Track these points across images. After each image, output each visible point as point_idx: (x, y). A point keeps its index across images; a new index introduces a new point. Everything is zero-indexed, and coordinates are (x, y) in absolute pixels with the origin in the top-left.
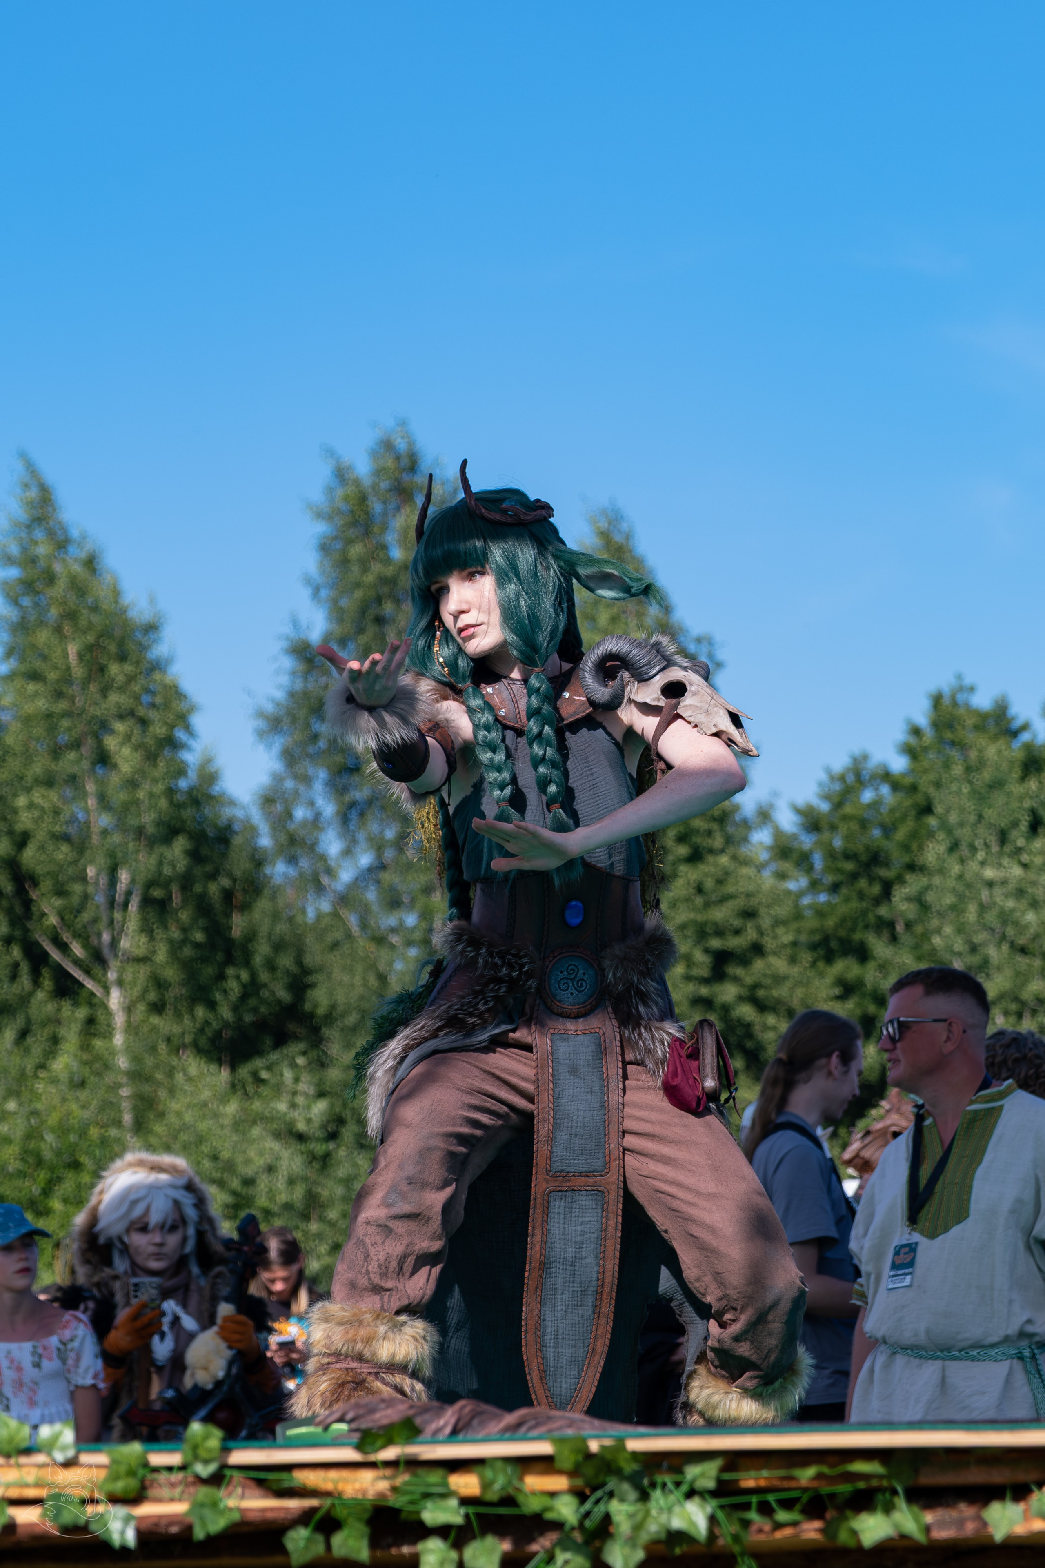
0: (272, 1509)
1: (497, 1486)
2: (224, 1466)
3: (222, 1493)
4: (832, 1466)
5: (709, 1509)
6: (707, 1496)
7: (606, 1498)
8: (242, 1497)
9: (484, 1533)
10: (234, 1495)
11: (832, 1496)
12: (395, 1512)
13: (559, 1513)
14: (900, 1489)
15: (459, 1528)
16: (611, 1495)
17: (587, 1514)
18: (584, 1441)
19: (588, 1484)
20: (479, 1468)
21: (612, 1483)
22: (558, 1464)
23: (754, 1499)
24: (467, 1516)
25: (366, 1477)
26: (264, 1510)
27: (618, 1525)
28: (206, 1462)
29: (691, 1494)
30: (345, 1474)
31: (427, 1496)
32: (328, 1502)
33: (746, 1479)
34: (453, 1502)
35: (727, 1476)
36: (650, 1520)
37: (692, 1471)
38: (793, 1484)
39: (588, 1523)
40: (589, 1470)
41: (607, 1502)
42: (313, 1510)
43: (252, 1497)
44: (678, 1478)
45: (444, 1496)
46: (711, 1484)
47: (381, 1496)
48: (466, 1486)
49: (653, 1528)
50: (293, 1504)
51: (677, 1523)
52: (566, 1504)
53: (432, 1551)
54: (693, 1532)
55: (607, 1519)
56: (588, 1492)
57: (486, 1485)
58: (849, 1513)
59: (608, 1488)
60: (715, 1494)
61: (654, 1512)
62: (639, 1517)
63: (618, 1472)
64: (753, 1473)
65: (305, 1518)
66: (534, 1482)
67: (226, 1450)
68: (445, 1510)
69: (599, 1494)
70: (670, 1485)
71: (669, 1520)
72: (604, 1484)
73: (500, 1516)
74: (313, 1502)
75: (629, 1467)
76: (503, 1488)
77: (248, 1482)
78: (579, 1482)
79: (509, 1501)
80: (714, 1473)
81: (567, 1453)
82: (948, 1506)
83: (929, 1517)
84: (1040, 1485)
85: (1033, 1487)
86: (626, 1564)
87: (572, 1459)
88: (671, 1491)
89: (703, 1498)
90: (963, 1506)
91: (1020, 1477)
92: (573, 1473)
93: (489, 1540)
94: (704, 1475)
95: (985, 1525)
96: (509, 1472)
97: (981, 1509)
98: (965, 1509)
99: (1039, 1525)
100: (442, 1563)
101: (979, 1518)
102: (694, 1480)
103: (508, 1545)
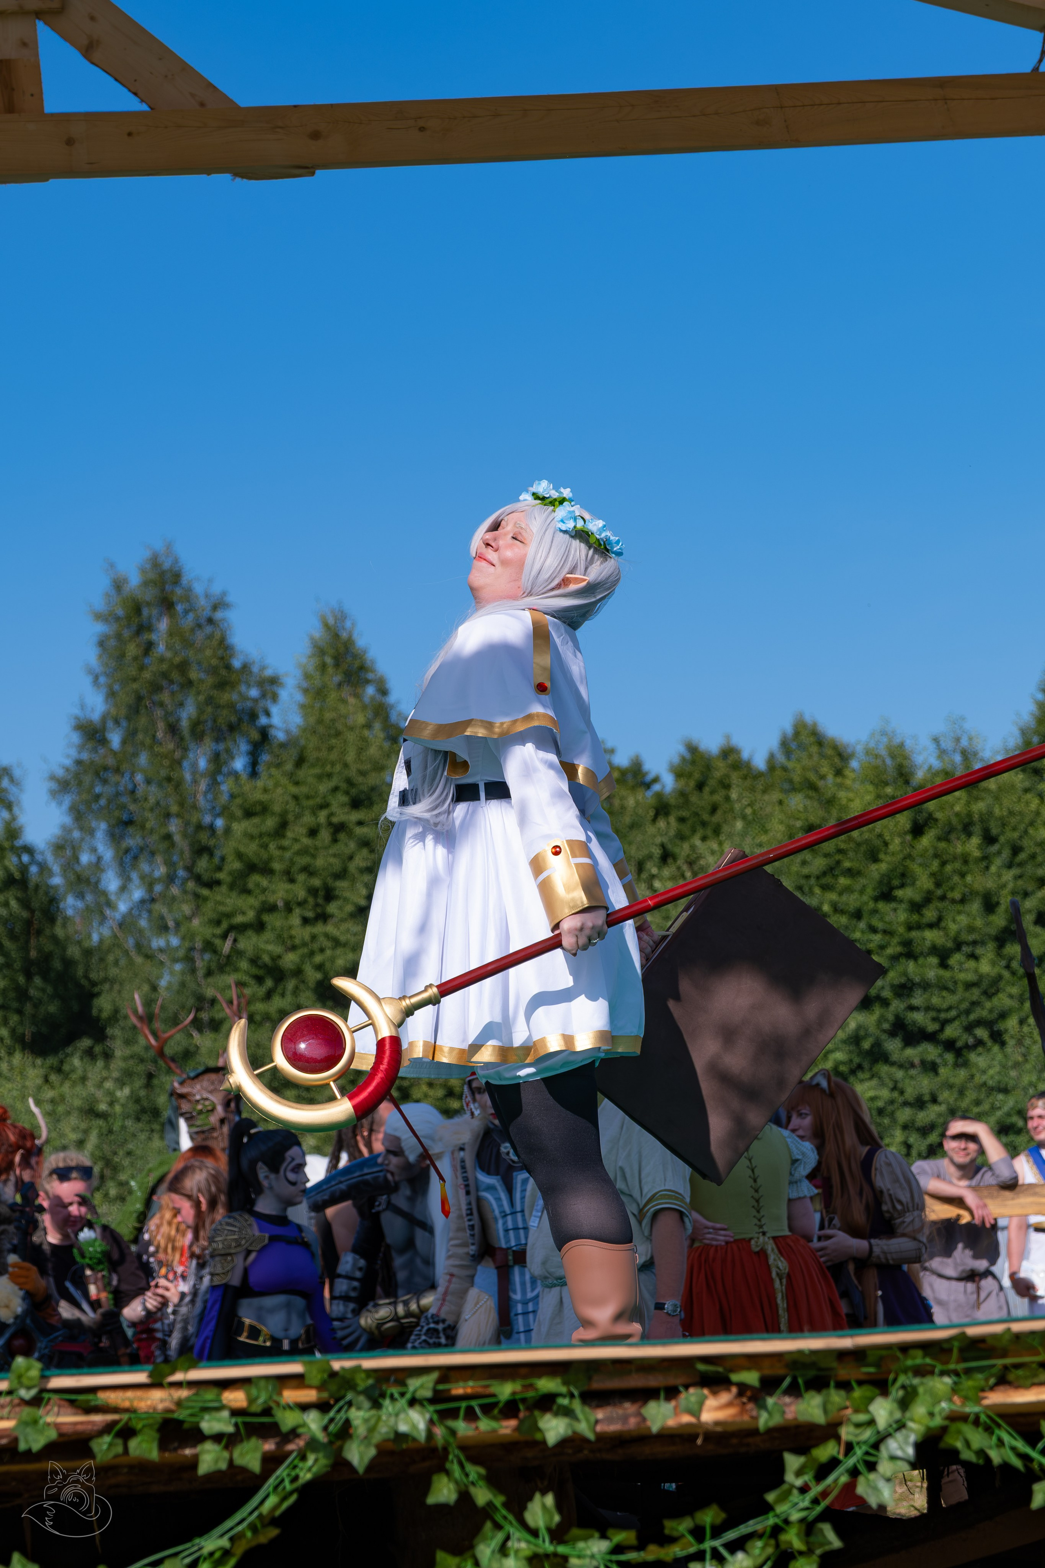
0: (82, 1423)
1: (261, 1400)
2: (43, 1390)
3: (41, 1411)
4: (525, 1377)
5: (428, 1416)
6: (425, 1403)
7: (346, 1407)
8: (58, 1414)
9: (249, 1436)
10: (51, 1413)
11: (523, 1400)
12: (180, 1423)
13: (309, 1426)
14: (576, 1393)
15: (230, 1435)
16: (350, 1404)
17: (332, 1420)
18: (328, 1362)
19: (331, 1396)
20: (245, 1386)
21: (349, 1396)
22: (307, 1382)
23: (464, 1405)
24: (236, 1425)
25: (158, 1396)
26: (75, 1424)
27: (356, 1428)
28: (29, 1388)
29: (413, 1402)
30: (139, 1393)
31: (205, 1410)
32: (125, 1417)
33: (456, 1388)
34: (225, 1414)
35: (441, 1387)
36: (381, 1424)
37: (414, 1384)
38: (490, 1393)
39: (332, 1428)
40: (333, 1387)
41: (347, 1411)
42: (115, 1423)
43: (65, 1415)
44: (402, 1389)
45: (218, 1409)
46: (429, 1394)
47: (168, 1411)
48: (235, 1400)
49: (383, 1430)
50: (98, 1419)
51: (402, 1428)
53: (209, 1452)
54: (414, 1434)
55: (347, 1423)
56: (332, 1402)
57: (251, 1401)
58: (537, 1413)
59: (347, 1399)
60: (432, 1401)
61: (384, 1418)
62: (373, 1421)
63: (354, 1386)
64: (461, 1384)
65: (108, 1428)
66: (290, 1395)
67: (44, 1378)
68: (219, 1420)
69: (341, 1403)
70: (396, 1395)
71: (396, 1423)
72: (344, 1397)
73: (263, 1424)
74: (115, 1417)
75: (363, 1383)
76: (265, 1402)
77: (62, 1403)
78: (325, 1395)
79: (267, 1411)
80: (431, 1385)
81: (314, 1372)
82: (615, 1405)
83: (600, 1414)
84: (687, 1387)
85: (681, 1389)
86: (361, 1458)
87: (319, 1376)
88: (396, 1400)
89: (422, 1405)
90: (627, 1405)
91: (671, 1381)
92: (320, 1388)
93: (254, 1442)
94: (422, 1386)
95: (644, 1419)
96: (270, 1388)
97: (641, 1407)
98: (629, 1407)
99: (686, 1419)
100: (216, 1461)
101: (639, 1414)
102: (415, 1391)
103: (269, 1446)
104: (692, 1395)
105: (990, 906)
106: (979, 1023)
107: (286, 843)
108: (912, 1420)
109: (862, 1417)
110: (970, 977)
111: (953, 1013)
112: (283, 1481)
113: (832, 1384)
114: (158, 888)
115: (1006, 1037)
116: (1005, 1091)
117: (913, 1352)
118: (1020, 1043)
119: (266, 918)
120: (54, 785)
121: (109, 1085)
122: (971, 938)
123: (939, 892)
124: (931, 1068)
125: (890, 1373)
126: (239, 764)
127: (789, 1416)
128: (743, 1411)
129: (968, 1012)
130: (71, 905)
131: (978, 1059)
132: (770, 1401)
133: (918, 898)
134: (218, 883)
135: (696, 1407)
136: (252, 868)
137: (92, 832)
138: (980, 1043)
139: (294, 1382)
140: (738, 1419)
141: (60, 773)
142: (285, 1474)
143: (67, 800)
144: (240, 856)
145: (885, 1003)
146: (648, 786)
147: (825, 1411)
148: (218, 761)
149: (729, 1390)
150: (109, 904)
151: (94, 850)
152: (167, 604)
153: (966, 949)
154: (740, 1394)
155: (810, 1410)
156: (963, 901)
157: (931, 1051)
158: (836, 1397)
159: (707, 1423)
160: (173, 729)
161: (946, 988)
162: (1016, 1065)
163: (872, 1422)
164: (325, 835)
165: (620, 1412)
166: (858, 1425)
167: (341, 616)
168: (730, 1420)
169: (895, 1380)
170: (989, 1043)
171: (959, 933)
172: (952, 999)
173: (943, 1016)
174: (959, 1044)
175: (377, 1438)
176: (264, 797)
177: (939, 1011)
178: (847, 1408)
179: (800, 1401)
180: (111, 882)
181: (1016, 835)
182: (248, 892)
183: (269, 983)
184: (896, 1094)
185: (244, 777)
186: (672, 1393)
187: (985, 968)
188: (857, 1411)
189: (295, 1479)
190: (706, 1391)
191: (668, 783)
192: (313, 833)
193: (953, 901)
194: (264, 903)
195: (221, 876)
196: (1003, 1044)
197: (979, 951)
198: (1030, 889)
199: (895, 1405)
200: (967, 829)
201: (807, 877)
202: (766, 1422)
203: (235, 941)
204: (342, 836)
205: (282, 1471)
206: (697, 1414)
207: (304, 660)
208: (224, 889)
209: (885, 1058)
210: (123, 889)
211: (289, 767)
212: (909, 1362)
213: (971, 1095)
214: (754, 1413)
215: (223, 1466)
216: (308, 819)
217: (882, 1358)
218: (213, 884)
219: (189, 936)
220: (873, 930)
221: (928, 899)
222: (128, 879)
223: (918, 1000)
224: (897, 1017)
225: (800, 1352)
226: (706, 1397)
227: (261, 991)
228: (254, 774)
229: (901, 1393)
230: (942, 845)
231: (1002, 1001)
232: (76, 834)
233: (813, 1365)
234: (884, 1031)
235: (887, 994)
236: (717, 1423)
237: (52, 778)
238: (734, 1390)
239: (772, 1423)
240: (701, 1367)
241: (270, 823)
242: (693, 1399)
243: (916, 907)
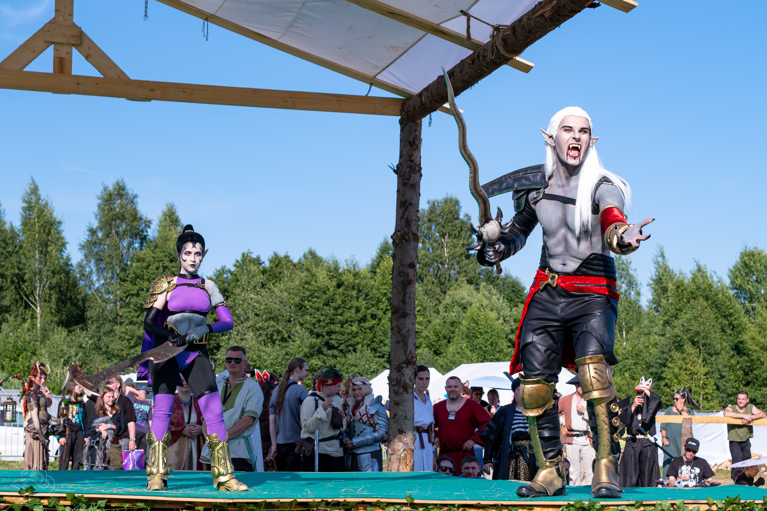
1: (52, 503)
6: (103, 508)
7: (78, 508)
12: (27, 508)
16: (80, 507)
18: (74, 494)
19: (74, 504)
20: (48, 499)
21: (80, 504)
22: (68, 499)
23: (114, 509)
24: (44, 510)
25: (21, 499)
29: (99, 508)
30: (16, 498)
31: (35, 505)
32: (12, 505)
34: (42, 506)
35: (107, 503)
37: (99, 502)
40: (75, 501)
42: (8, 506)
44: (96, 503)
45: (40, 505)
46: (104, 506)
47: (24, 503)
48: (45, 502)
56: (74, 506)
57: (49, 503)
60: (105, 508)
63: (82, 502)
64: (113, 503)
65: (5, 508)
66: (62, 502)
68: (39, 508)
69: (77, 506)
72: (78, 504)
74: (8, 504)
75: (85, 501)
76: (54, 504)
78: (72, 503)
79: (54, 507)
80: (105, 503)
81: (70, 496)
87: (71, 498)
88: (94, 506)
92: (72, 501)
94: (102, 503)
96: (56, 500)
102: (100, 504)
105: (358, 310)
106: (351, 345)
107: (149, 271)
110: (349, 331)
111: (343, 341)
114: (108, 280)
115: (357, 351)
116: (356, 366)
118: (361, 352)
119: (140, 292)
120: (80, 247)
121: (87, 339)
122: (351, 320)
123: (343, 305)
124: (335, 357)
126: (137, 245)
129: (348, 341)
130: (82, 283)
131: (349, 356)
133: (336, 306)
134: (127, 281)
136: (137, 277)
137: (90, 261)
138: (349, 351)
139: (63, 499)
141: (82, 243)
143: (84, 252)
144: (134, 273)
145: (323, 336)
146: (261, 264)
148: (130, 244)
150: (92, 284)
151: (90, 267)
152: (120, 196)
153: (349, 323)
156: (350, 309)
157: (336, 352)
160: (117, 233)
161: (341, 334)
162: (359, 359)
164: (161, 269)
167: (172, 206)
170: (352, 352)
171: (347, 318)
172: (344, 337)
173: (340, 342)
174: (344, 351)
176: (144, 257)
177: (339, 340)
180: (94, 277)
181: (367, 291)
182: (135, 284)
183: (139, 313)
184: (323, 364)
185: (138, 250)
187: (354, 329)
191: (267, 264)
192: (157, 268)
193: (347, 308)
194: (140, 287)
195: (128, 279)
196: (356, 352)
197: (352, 324)
198: (370, 307)
200: (353, 288)
201: (304, 297)
203: (130, 299)
204: (166, 270)
207: (160, 217)
208: (129, 283)
209: (322, 353)
210: (98, 280)
211: (152, 248)
213: (346, 366)
216: (157, 264)
218: (124, 281)
219: (116, 295)
220: (322, 315)
221: (339, 307)
222: (100, 277)
223: (333, 337)
224: (326, 341)
227: (137, 314)
228: (141, 249)
230: (346, 292)
231: (358, 339)
232: (85, 262)
233: (221, 506)
234: (323, 345)
235: (324, 334)
237: (80, 245)
240: (187, 504)
241: (145, 264)
243: (336, 309)
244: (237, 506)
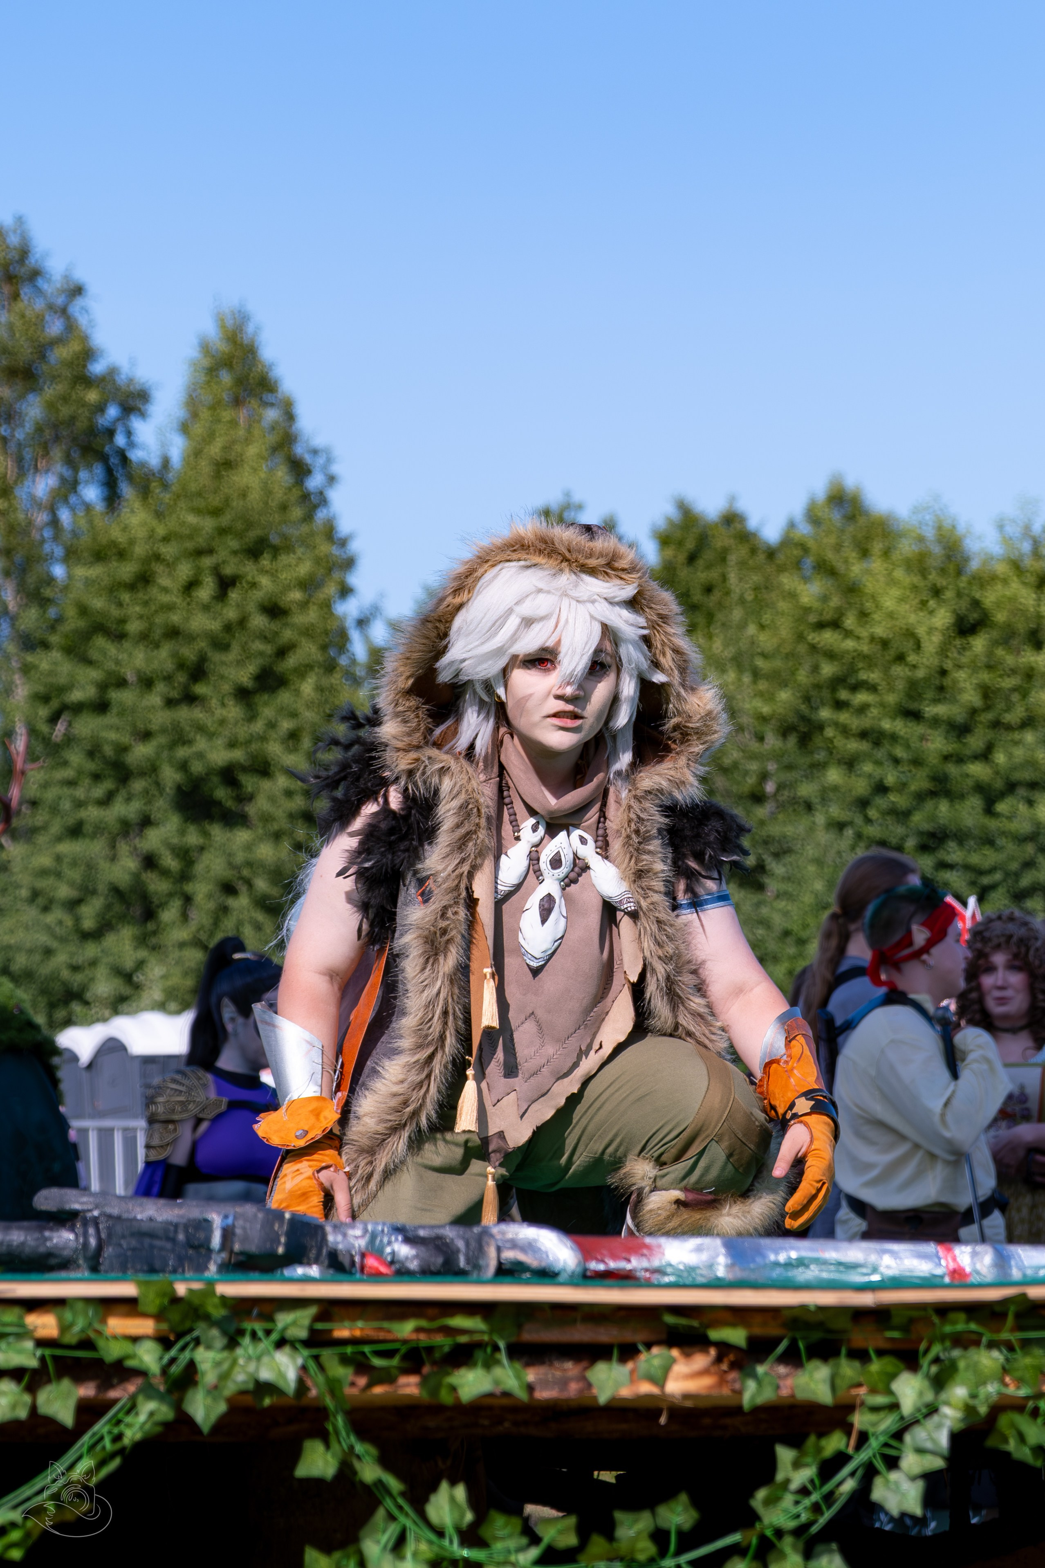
1: (77, 1329)
4: (432, 1319)
5: (300, 1361)
6: (298, 1345)
7: (191, 1346)
9: (60, 1376)
11: (430, 1349)
13: (141, 1361)
14: (502, 1344)
15: (34, 1372)
16: (197, 1342)
17: (173, 1361)
18: (171, 1284)
19: (172, 1330)
20: (59, 1310)
21: (199, 1330)
22: (141, 1308)
23: (348, 1351)
24: (42, 1359)
27: (203, 1374)
29: (281, 1343)
31: (2, 1336)
33: (340, 1329)
34: (29, 1345)
35: (319, 1326)
36: (237, 1369)
37: (283, 1319)
38: (389, 1337)
39: (173, 1370)
40: (175, 1315)
41: (193, 1349)
44: (268, 1326)
45: (20, 1336)
46: (303, 1334)
48: (44, 1326)
49: (240, 1377)
51: (265, 1375)
52: (148, 1351)
53: (4, 1393)
54: (281, 1384)
55: (192, 1366)
56: (172, 1338)
57: (64, 1328)
58: (448, 1368)
59: (195, 1334)
60: (308, 1343)
61: (241, 1361)
62: (226, 1366)
63: (207, 1317)
64: (347, 1324)
66: (117, 1325)
68: (20, 1352)
69: (184, 1340)
70: (260, 1334)
71: (257, 1369)
72: (191, 1330)
73: (77, 1360)
75: (218, 1313)
76: (83, 1331)
78: (164, 1326)
79: (87, 1344)
80: (306, 1322)
81: (151, 1295)
82: (551, 1365)
83: (531, 1375)
84: (649, 1346)
85: (641, 1347)
86: (207, 1415)
87: (158, 1302)
88: (260, 1339)
89: (294, 1348)
90: (569, 1365)
91: (628, 1335)
92: (159, 1317)
93: (66, 1383)
94: (295, 1323)
95: (589, 1385)
96: (90, 1313)
97: (586, 1369)
98: (570, 1368)
99: (646, 1388)
100: (14, 1407)
101: (583, 1379)
102: (285, 1329)
103: (87, 1390)
104: (656, 1356)
107: (148, 596)
108: (947, 1403)
109: (880, 1400)
112: (102, 1438)
113: (844, 1351)
117: (952, 1316)
119: (112, 695)
125: (920, 1340)
127: (785, 1392)
128: (722, 1381)
132: (761, 1369)
134: (49, 646)
135: (659, 1373)
136: (97, 628)
139: (123, 1308)
140: (715, 1392)
142: (105, 1430)
147: (833, 1387)
148: (64, 491)
149: (706, 1352)
154: (719, 1360)
155: (813, 1386)
156: (1022, 727)
158: (848, 1369)
159: (673, 1396)
163: (895, 1406)
165: (558, 1374)
166: (875, 1409)
167: (242, 320)
168: (703, 1392)
169: (927, 1351)
171: (1013, 770)
175: (230, 1389)
176: (123, 538)
178: (860, 1385)
179: (800, 1372)
182: (88, 660)
185: (98, 511)
186: (628, 1352)
188: (873, 1391)
189: (118, 1438)
190: (675, 1353)
193: (1010, 728)
194: (109, 675)
195: (56, 638)
199: (926, 1383)
202: (753, 1397)
203: (69, 724)
205: (101, 1427)
206: (660, 1382)
208: (58, 654)
212: (948, 1329)
214: (737, 1386)
215: (22, 1414)
217: (912, 1321)
225: (803, 1308)
226: (674, 1361)
228: (111, 508)
229: (934, 1369)
230: (1000, 653)
233: (820, 1325)
236: (686, 1396)
238: (713, 1352)
239: (760, 1400)
240: (669, 1319)
242: (656, 1362)
244: (896, 1320)
